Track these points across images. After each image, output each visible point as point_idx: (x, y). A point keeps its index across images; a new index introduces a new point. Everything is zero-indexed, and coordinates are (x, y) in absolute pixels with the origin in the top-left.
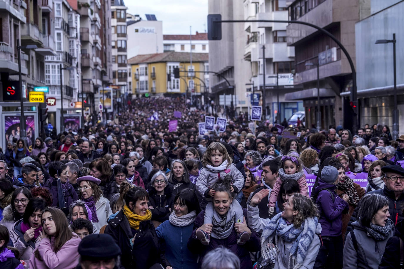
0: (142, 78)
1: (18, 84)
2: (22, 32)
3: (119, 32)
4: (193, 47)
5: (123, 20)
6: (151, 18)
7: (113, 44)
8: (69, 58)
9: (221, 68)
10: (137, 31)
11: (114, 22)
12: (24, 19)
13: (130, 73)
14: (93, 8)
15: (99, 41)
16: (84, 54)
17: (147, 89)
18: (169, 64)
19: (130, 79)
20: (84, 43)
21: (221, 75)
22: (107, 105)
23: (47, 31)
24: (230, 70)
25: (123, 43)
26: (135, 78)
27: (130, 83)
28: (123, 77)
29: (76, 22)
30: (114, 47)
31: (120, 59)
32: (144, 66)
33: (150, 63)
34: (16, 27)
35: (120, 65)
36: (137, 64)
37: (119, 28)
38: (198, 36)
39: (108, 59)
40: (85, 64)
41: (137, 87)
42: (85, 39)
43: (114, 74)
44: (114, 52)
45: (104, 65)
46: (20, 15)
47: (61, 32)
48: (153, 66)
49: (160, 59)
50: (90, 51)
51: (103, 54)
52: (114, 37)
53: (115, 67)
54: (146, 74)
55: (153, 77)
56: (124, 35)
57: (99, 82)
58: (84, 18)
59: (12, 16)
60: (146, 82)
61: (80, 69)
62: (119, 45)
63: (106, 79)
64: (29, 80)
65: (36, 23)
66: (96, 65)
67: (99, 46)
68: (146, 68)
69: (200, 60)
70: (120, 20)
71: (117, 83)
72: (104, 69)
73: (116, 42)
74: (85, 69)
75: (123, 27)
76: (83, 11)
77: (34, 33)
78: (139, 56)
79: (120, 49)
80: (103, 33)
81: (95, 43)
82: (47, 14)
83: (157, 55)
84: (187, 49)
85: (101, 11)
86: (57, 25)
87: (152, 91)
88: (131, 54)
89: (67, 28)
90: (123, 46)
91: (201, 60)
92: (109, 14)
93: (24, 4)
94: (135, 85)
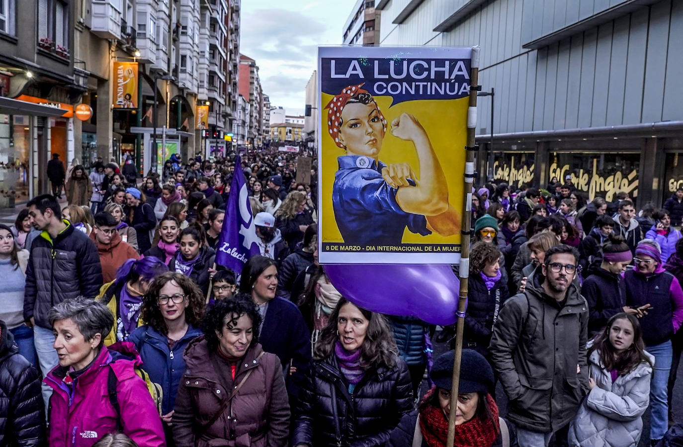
0: (276, 133)
1: (219, 132)
2: (222, 109)
3: (267, 113)
4: (298, 121)
5: (269, 108)
6: (281, 108)
7: (264, 118)
8: (244, 122)
9: (310, 130)
10: (274, 113)
11: (265, 109)
12: (224, 103)
13: (270, 131)
14: (256, 101)
15: (258, 116)
16: (251, 121)
17: (277, 138)
18: (287, 128)
19: (270, 133)
20: (251, 116)
21: (309, 134)
22: (259, 143)
23: (234, 109)
24: (313, 132)
25: (268, 118)
26: (273, 133)
27: (270, 135)
28: (267, 132)
29: (248, 107)
31: (266, 124)
33: (279, 127)
34: (220, 106)
35: (266, 127)
36: (274, 127)
38: (301, 117)
39: (261, 124)
40: (251, 125)
43: (264, 130)
44: (264, 121)
45: (259, 126)
46: (222, 101)
47: (241, 111)
49: (283, 125)
50: (253, 120)
51: (259, 122)
52: (264, 115)
53: (264, 128)
55: (280, 133)
56: (269, 114)
57: (257, 134)
58: (252, 105)
59: (218, 101)
60: (277, 135)
61: (248, 127)
63: (260, 132)
64: (225, 131)
65: (229, 105)
66: (256, 126)
67: (258, 118)
68: (277, 129)
70: (267, 108)
71: (265, 135)
72: (259, 128)
74: (251, 127)
75: (268, 111)
76: (251, 102)
77: (228, 110)
78: (275, 124)
79: (267, 120)
80: (260, 113)
81: (256, 117)
82: (235, 102)
84: (295, 122)
85: (260, 103)
86: (239, 108)
87: (279, 139)
88: (271, 123)
89: (244, 109)
91: (301, 127)
92: (263, 105)
93: (224, 97)
94: (272, 136)
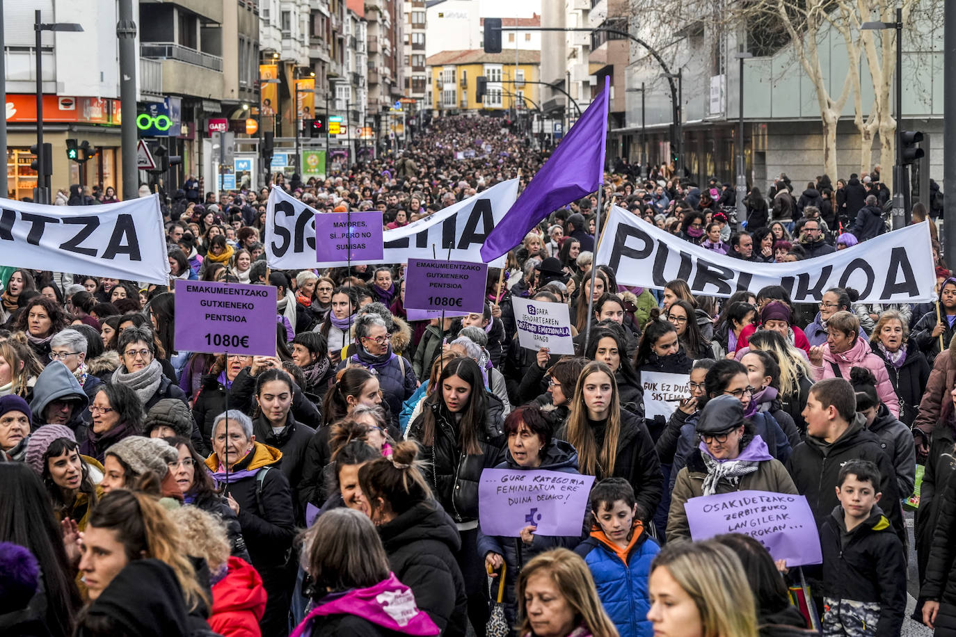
0: (448, 87)
3: (415, 21)
5: (421, 4)
7: (406, 38)
8: (356, 78)
9: (555, 77)
10: (441, 15)
11: (407, 8)
13: (430, 79)
15: (388, 44)
16: (371, 68)
17: (454, 103)
18: (487, 67)
19: (429, 88)
20: (371, 54)
24: (564, 82)
25: (421, 36)
26: (438, 86)
27: (430, 93)
28: (419, 85)
29: (363, 33)
30: (407, 43)
31: (415, 60)
32: (451, 69)
33: (460, 65)
35: (416, 69)
36: (440, 66)
37: (415, 16)
38: (536, 20)
39: (398, 64)
40: (373, 80)
41: (440, 100)
42: (372, 49)
43: (407, 81)
44: (408, 50)
45: (394, 74)
46: (327, 57)
48: (464, 69)
49: (474, 58)
50: (379, 61)
51: (392, 61)
52: (407, 29)
53: (408, 72)
54: (454, 81)
55: (464, 85)
56: (422, 26)
57: (388, 99)
58: (371, 24)
59: (322, 61)
60: (454, 92)
61: (366, 87)
62: (415, 41)
63: (396, 91)
66: (385, 78)
67: (388, 51)
68: (454, 72)
69: (532, 61)
70: (416, 3)
71: (411, 95)
72: (394, 80)
73: (410, 36)
74: (372, 86)
75: (420, 15)
76: (370, 17)
78: (444, 52)
79: (416, 46)
80: (392, 34)
81: (384, 49)
83: (469, 52)
85: (392, 4)
87: (462, 105)
88: (429, 52)
89: (355, 43)
90: (421, 41)
94: (437, 97)
